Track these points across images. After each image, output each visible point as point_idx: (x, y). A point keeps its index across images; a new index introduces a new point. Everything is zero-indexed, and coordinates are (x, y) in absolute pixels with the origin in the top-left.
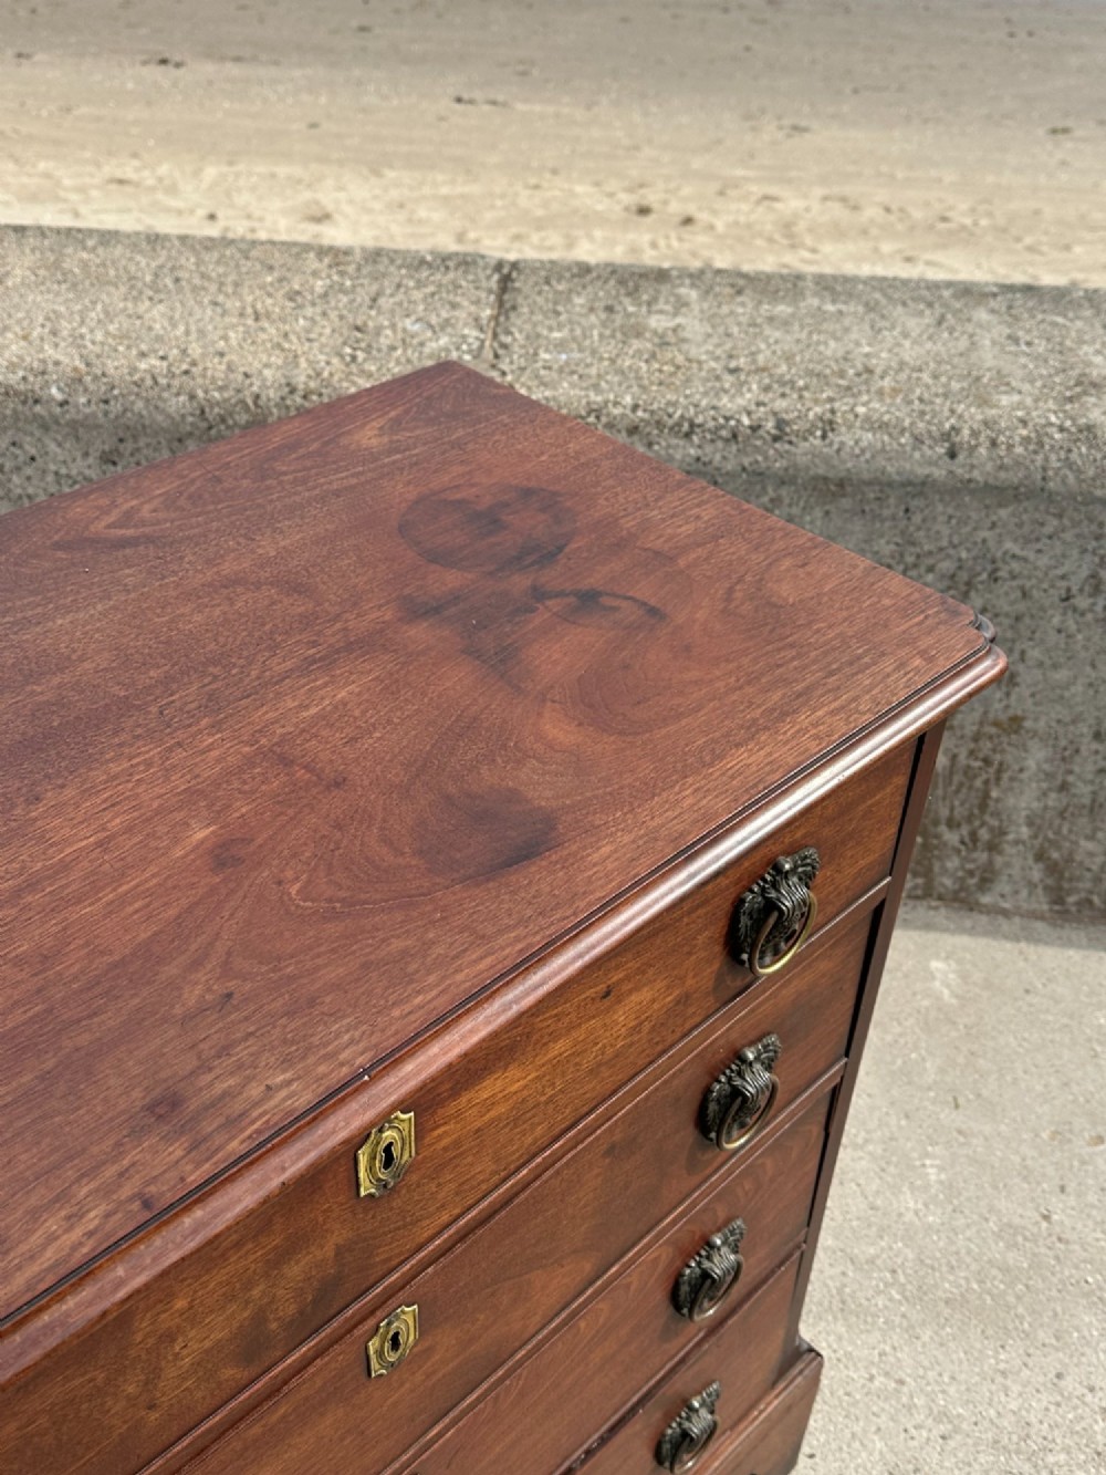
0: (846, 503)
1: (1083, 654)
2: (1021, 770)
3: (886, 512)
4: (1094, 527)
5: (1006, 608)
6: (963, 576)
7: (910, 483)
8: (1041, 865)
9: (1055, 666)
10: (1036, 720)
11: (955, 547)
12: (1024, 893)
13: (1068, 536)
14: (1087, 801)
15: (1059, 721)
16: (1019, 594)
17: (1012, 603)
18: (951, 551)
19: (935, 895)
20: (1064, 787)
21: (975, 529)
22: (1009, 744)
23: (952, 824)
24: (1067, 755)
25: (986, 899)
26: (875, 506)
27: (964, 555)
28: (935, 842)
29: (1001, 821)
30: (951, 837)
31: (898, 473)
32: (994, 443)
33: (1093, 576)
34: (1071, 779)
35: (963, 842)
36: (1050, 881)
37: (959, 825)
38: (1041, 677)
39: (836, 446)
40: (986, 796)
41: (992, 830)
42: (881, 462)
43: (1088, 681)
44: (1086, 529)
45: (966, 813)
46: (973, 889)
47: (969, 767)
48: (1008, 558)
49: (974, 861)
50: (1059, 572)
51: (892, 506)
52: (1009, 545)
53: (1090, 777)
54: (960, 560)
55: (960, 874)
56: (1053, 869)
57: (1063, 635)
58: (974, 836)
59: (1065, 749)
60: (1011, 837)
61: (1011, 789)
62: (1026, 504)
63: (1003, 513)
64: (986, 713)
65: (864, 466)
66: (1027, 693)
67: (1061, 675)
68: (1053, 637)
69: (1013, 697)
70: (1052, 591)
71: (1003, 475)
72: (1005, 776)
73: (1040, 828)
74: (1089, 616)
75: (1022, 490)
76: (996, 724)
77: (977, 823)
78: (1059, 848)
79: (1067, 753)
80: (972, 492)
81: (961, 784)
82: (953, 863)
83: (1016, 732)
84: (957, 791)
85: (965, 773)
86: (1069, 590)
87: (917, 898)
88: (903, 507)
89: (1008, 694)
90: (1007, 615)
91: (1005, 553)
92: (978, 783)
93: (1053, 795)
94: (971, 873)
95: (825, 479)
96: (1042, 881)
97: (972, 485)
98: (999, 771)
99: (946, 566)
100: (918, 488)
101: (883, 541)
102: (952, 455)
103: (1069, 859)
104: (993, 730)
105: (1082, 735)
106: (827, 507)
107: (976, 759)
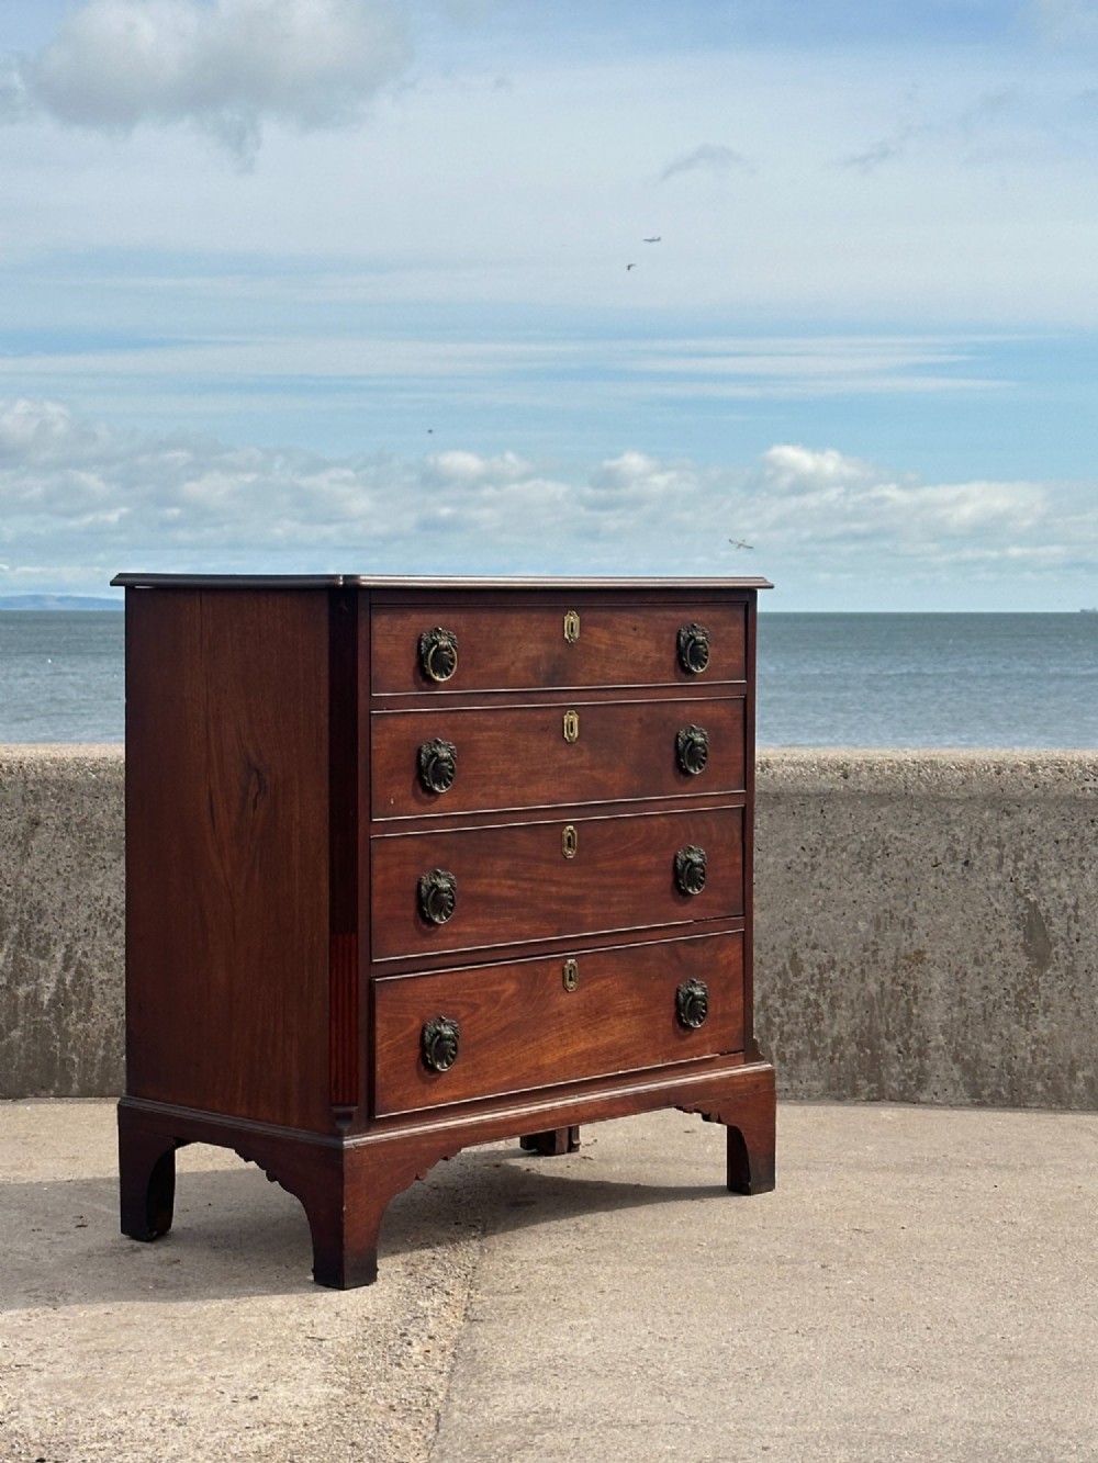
0: (782, 808)
1: (955, 903)
2: (930, 991)
3: (808, 813)
4: (944, 816)
5: (898, 874)
6: (866, 853)
7: (821, 794)
8: (958, 1066)
9: (938, 913)
10: (933, 952)
11: (857, 834)
12: (951, 1091)
13: (929, 823)
14: (979, 1011)
15: (949, 952)
16: (904, 862)
17: (901, 870)
18: (855, 837)
19: (887, 1097)
20: (962, 1002)
21: (868, 821)
22: (918, 972)
23: (890, 1038)
24: (960, 977)
25: (924, 1097)
26: (800, 809)
27: (864, 839)
28: (880, 1052)
29: (923, 1031)
30: (891, 1048)
31: (813, 788)
32: (871, 769)
33: (950, 848)
34: (965, 995)
35: (900, 1052)
36: (967, 1079)
37: (895, 1037)
38: (930, 921)
39: (771, 774)
40: (910, 1013)
41: (918, 1039)
42: (800, 783)
43: (962, 922)
44: (938, 818)
45: (898, 1027)
46: (914, 1088)
47: (893, 991)
48: (892, 840)
49: (910, 1066)
50: (927, 847)
51: (812, 810)
52: (891, 831)
53: (979, 993)
54: (862, 842)
55: (902, 1077)
56: (967, 1069)
57: (939, 890)
58: (906, 1043)
59: (957, 973)
60: (932, 1044)
61: (926, 1006)
62: (898, 803)
63: (884, 810)
64: (898, 949)
65: (790, 785)
66: (923, 933)
67: (944, 918)
68: (933, 892)
69: (914, 936)
70: (925, 860)
71: (879, 787)
72: (920, 996)
73: (951, 1035)
74: (953, 876)
75: (894, 795)
76: (907, 957)
77: (907, 1035)
78: (968, 1051)
79: (959, 975)
80: (862, 798)
81: (891, 1005)
82: (895, 1069)
83: (921, 962)
84: (889, 1011)
85: (892, 997)
86: (936, 859)
87: (874, 1100)
88: (819, 810)
89: (911, 935)
90: (899, 879)
91: (891, 836)
92: (902, 1003)
93: (956, 1009)
94: (910, 1076)
95: (766, 793)
96: (961, 1079)
97: (861, 793)
98: (915, 993)
99: (854, 847)
100: (827, 797)
101: (810, 833)
102: (846, 777)
103: (977, 1060)
104: (905, 962)
105: (966, 962)
106: (770, 812)
107: (898, 984)
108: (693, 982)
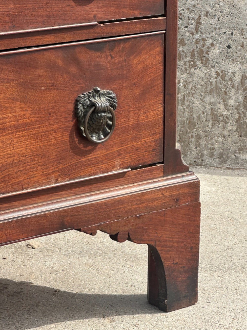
108: (97, 92)
